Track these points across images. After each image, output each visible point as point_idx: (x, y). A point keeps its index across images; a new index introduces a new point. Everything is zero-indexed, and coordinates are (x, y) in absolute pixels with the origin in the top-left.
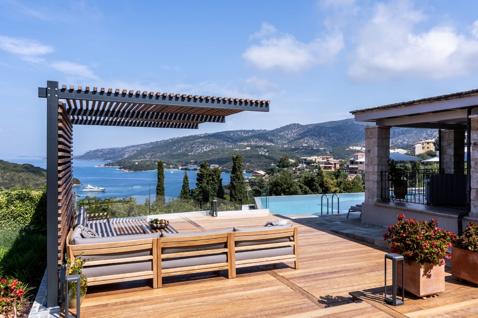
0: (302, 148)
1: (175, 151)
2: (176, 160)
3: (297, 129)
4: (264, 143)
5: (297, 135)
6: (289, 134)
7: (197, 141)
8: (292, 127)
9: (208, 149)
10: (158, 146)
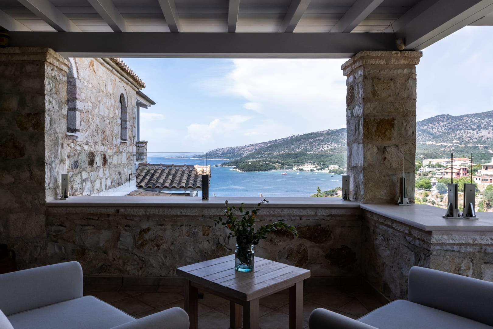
0: (451, 144)
1: (293, 149)
2: (294, 160)
3: (446, 121)
5: (446, 129)
6: (435, 128)
7: (317, 139)
8: (439, 119)
9: (330, 147)
10: (276, 145)
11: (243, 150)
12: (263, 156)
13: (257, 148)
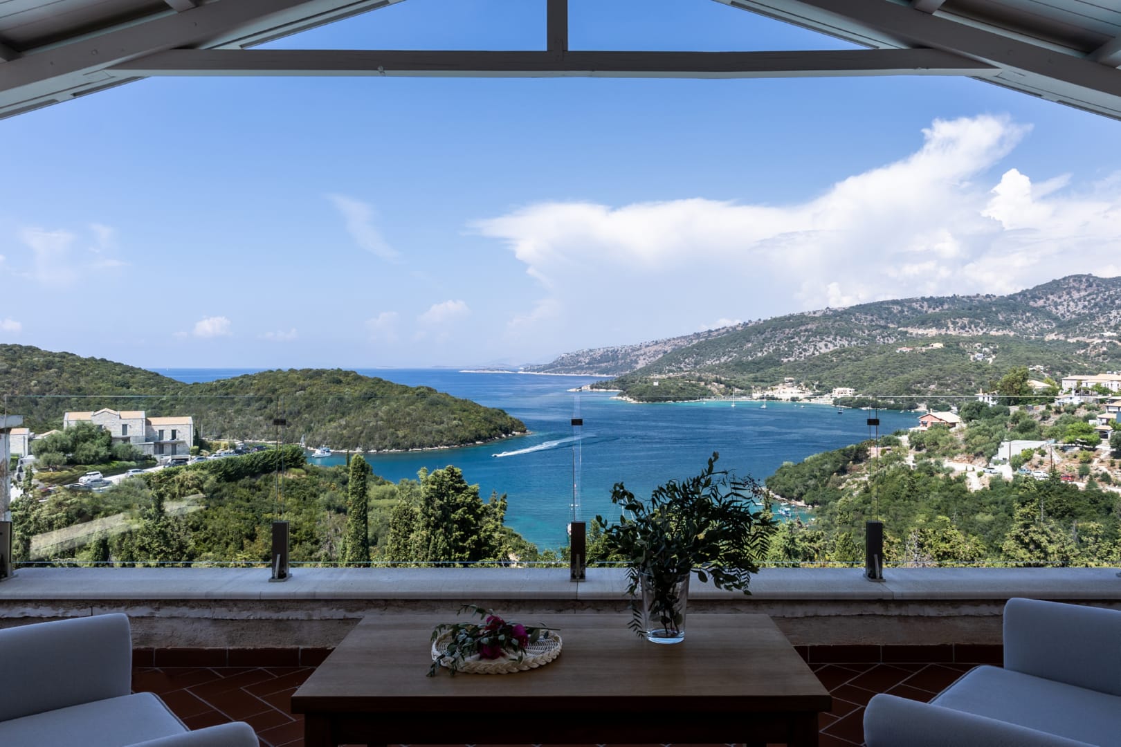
0: (1100, 341)
1: (749, 352)
2: (752, 375)
3: (1086, 290)
4: (985, 330)
5: (1085, 307)
6: (1061, 304)
7: (803, 328)
8: (1071, 285)
9: (831, 347)
10: (711, 341)
11: (637, 353)
12: (682, 366)
13: (669, 349)
